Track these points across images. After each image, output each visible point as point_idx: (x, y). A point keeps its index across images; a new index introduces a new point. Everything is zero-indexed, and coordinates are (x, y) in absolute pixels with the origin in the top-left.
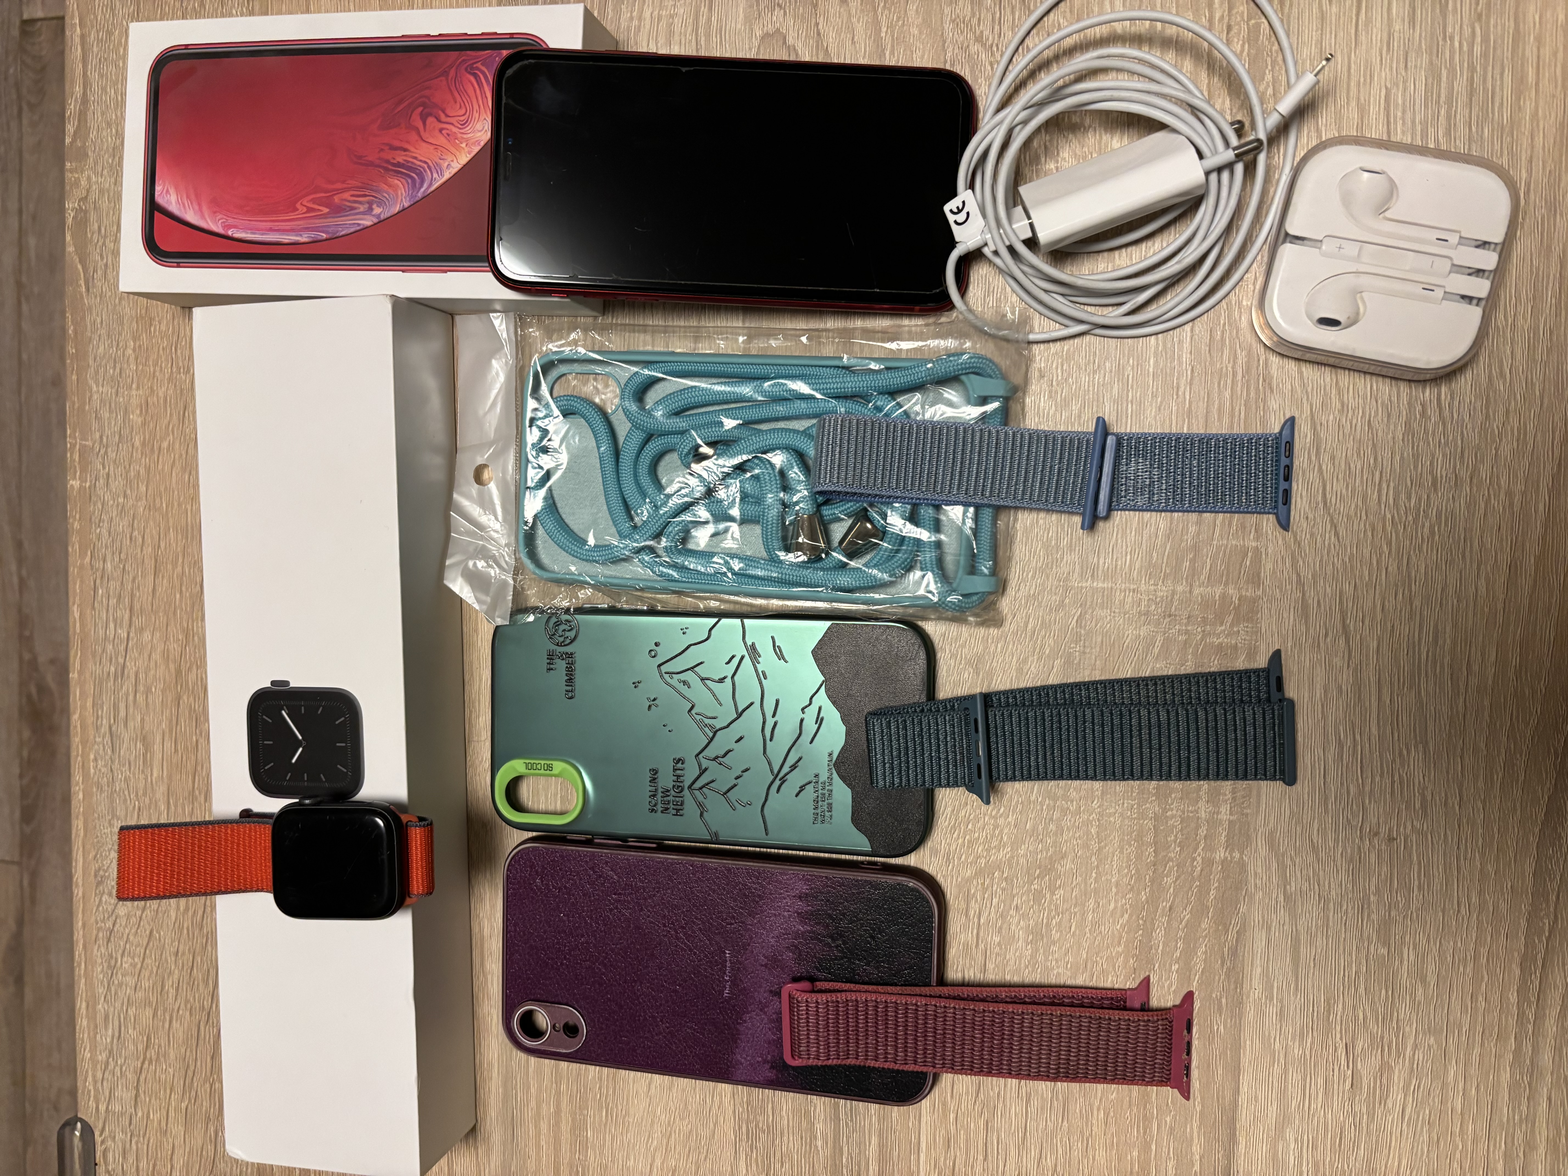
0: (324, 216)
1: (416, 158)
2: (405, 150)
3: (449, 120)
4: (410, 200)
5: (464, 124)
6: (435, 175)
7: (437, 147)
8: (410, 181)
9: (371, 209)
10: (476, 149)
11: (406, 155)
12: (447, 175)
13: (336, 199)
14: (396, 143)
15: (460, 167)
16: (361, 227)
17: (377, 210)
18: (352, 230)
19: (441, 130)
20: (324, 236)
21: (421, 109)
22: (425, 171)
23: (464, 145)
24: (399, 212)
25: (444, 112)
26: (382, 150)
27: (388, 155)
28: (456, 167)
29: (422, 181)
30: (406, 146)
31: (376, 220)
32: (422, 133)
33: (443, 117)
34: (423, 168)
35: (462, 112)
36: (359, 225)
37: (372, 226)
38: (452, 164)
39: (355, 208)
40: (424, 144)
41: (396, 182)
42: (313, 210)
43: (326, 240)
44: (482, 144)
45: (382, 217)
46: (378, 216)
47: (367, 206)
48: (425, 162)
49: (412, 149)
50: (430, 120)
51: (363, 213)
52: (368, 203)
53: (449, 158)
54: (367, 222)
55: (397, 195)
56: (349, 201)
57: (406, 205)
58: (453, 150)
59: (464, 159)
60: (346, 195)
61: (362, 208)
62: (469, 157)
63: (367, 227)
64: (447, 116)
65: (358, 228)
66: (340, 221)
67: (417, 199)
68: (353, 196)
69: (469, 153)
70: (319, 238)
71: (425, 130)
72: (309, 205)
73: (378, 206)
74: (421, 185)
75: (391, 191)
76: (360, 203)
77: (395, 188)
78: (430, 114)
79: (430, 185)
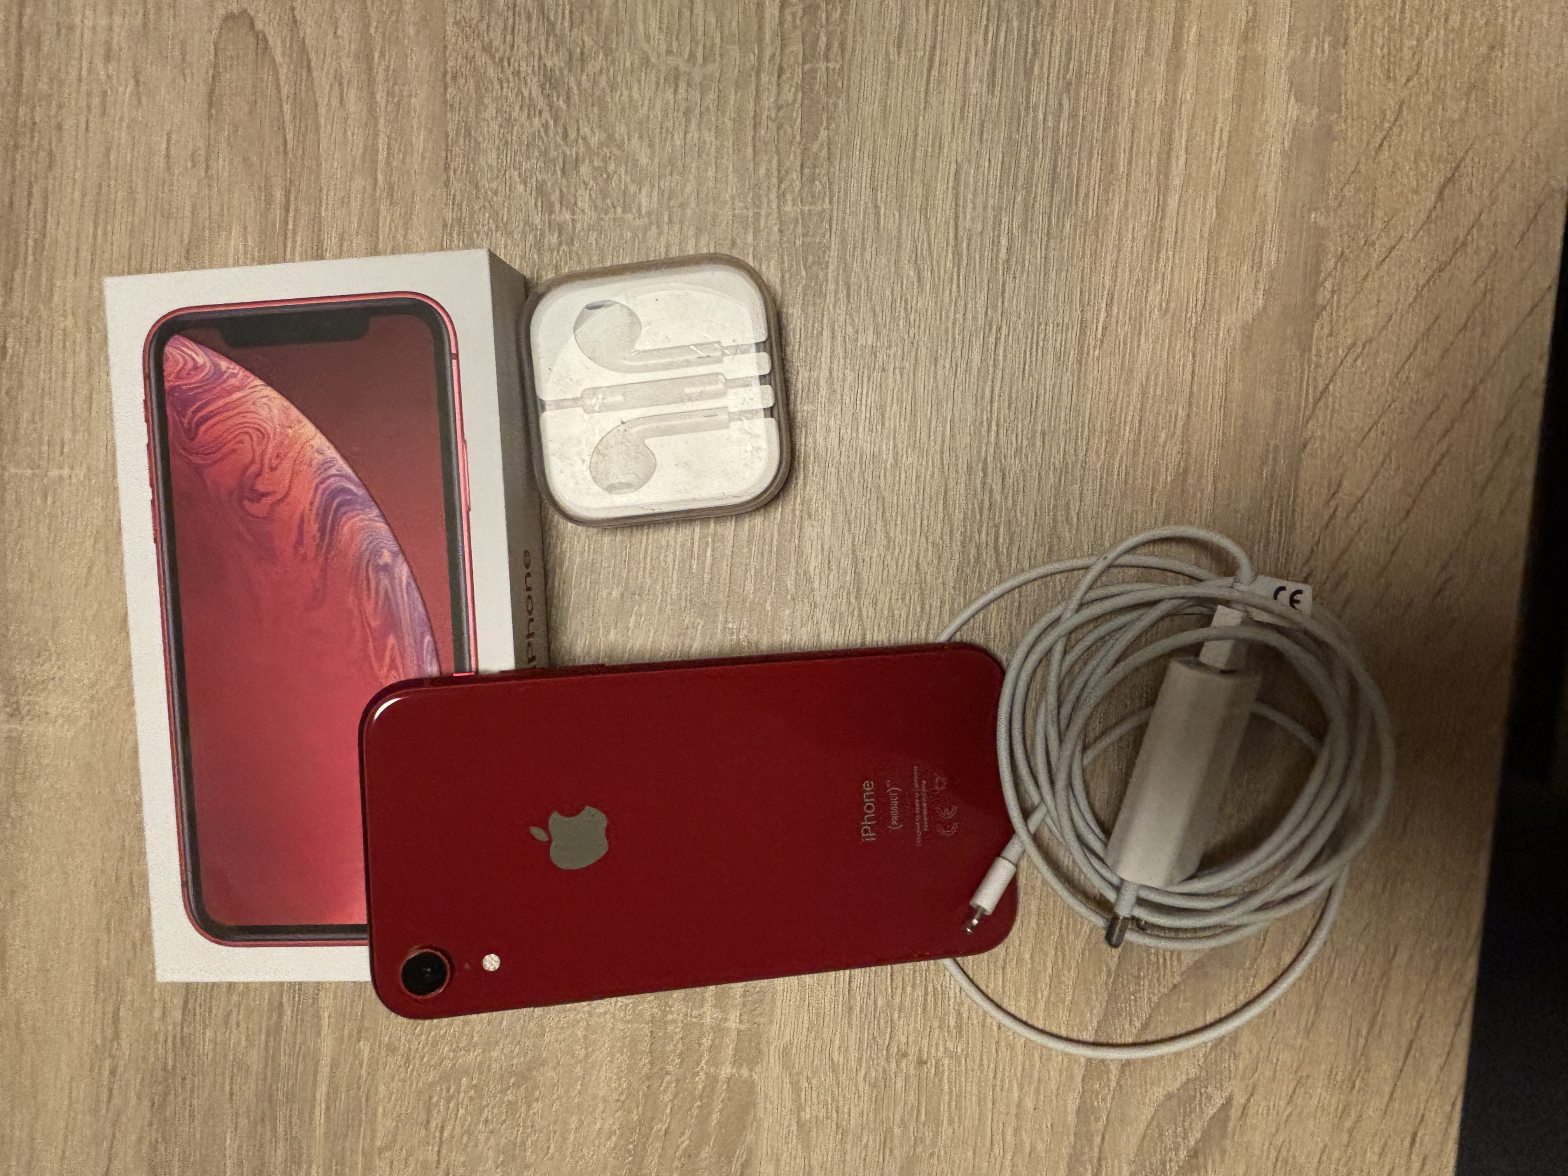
0: (400, 638)
1: (312, 503)
2: (302, 521)
3: (257, 458)
4: (370, 507)
5: (263, 434)
6: (333, 471)
7: (294, 473)
8: (343, 510)
9: (386, 568)
10: (295, 413)
11: (309, 520)
12: (331, 452)
13: (375, 623)
14: (293, 537)
15: (319, 435)
16: (412, 582)
17: (386, 558)
18: (416, 594)
19: (273, 469)
20: (428, 638)
21: (246, 503)
22: (329, 486)
23: (290, 431)
24: (388, 524)
25: (246, 468)
26: (305, 558)
27: (310, 547)
28: (319, 441)
29: (343, 490)
30: (297, 517)
31: (400, 559)
32: (278, 497)
33: (253, 469)
34: (325, 490)
35: (247, 438)
36: (408, 584)
37: (408, 563)
38: (316, 446)
39: (386, 593)
40: (293, 493)
41: (346, 528)
42: (393, 660)
43: (433, 636)
44: (287, 403)
45: (396, 549)
46: (394, 555)
47: (382, 575)
48: (317, 487)
49: (299, 512)
50: (260, 488)
51: (392, 578)
52: (377, 573)
53: (308, 451)
54: (403, 571)
55: (363, 528)
56: (377, 603)
57: (376, 512)
58: (297, 447)
59: (308, 429)
60: (369, 608)
61: (385, 582)
62: (305, 421)
63: (412, 572)
64: (253, 462)
65: (414, 586)
66: (405, 617)
67: (368, 497)
68: (369, 596)
69: (300, 422)
70: (431, 646)
71: (274, 492)
72: (385, 669)
73: (380, 556)
74: (349, 491)
75: (359, 537)
76: (378, 584)
77: (353, 533)
78: (252, 489)
79: (348, 478)
